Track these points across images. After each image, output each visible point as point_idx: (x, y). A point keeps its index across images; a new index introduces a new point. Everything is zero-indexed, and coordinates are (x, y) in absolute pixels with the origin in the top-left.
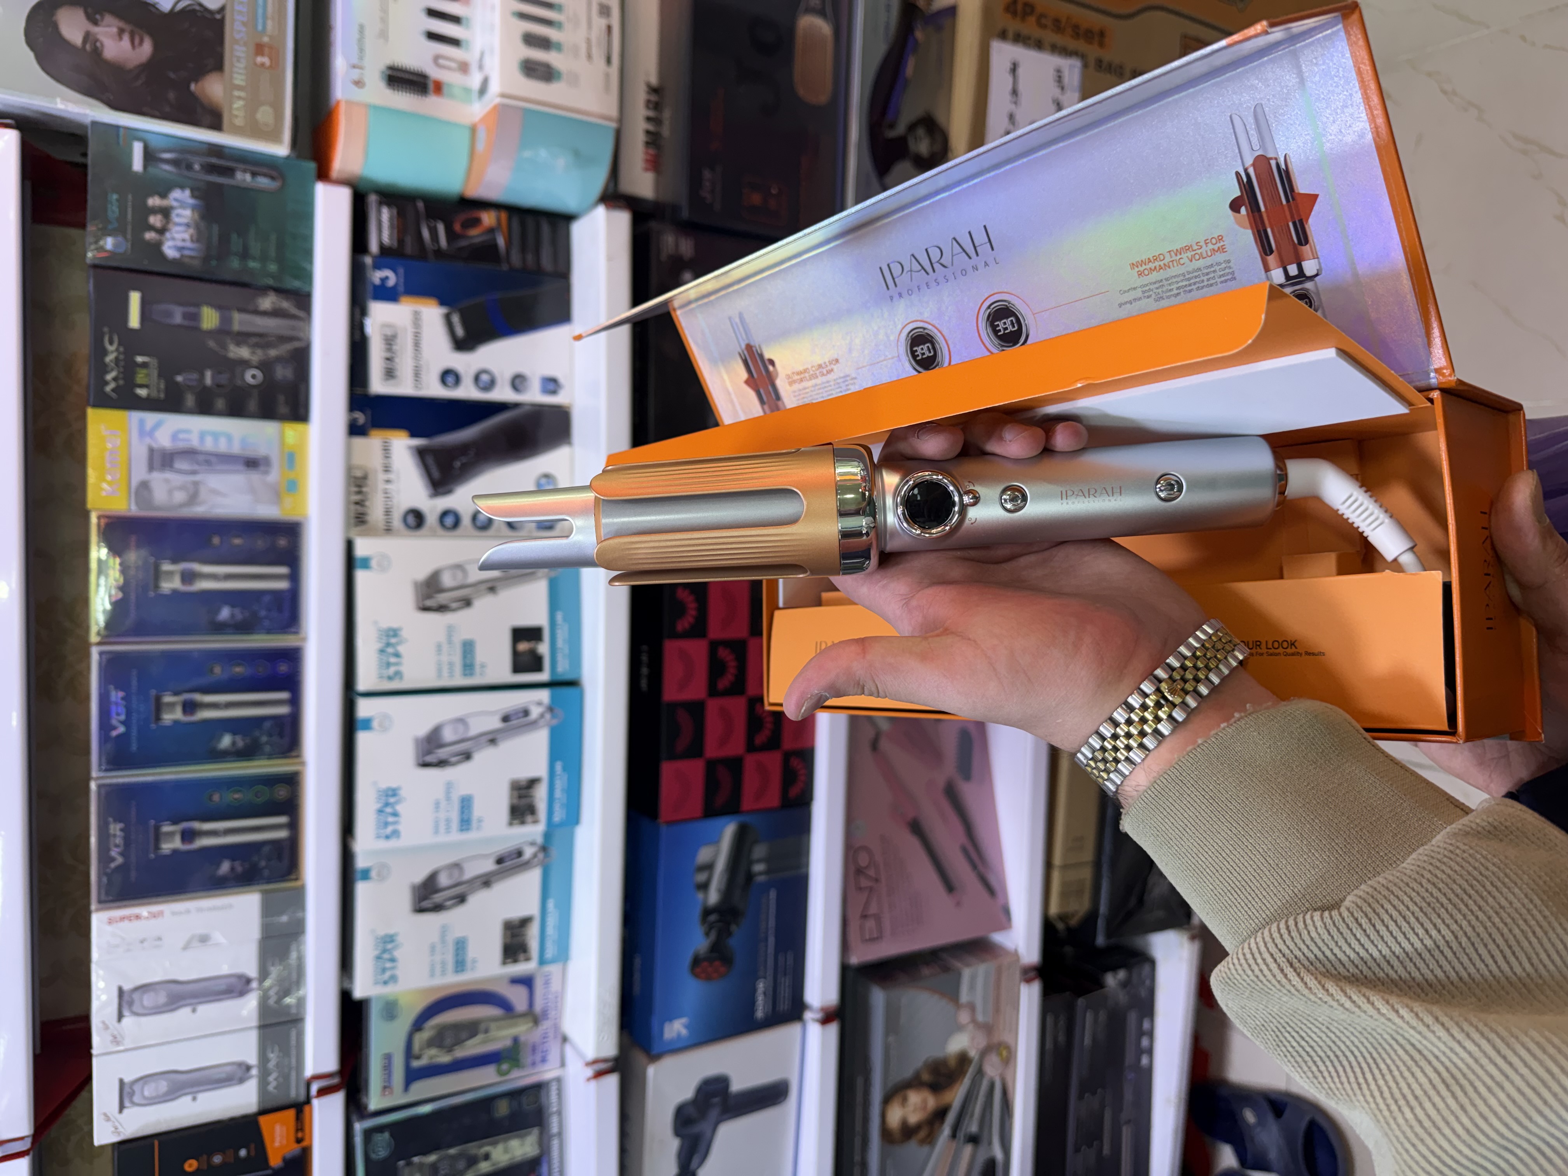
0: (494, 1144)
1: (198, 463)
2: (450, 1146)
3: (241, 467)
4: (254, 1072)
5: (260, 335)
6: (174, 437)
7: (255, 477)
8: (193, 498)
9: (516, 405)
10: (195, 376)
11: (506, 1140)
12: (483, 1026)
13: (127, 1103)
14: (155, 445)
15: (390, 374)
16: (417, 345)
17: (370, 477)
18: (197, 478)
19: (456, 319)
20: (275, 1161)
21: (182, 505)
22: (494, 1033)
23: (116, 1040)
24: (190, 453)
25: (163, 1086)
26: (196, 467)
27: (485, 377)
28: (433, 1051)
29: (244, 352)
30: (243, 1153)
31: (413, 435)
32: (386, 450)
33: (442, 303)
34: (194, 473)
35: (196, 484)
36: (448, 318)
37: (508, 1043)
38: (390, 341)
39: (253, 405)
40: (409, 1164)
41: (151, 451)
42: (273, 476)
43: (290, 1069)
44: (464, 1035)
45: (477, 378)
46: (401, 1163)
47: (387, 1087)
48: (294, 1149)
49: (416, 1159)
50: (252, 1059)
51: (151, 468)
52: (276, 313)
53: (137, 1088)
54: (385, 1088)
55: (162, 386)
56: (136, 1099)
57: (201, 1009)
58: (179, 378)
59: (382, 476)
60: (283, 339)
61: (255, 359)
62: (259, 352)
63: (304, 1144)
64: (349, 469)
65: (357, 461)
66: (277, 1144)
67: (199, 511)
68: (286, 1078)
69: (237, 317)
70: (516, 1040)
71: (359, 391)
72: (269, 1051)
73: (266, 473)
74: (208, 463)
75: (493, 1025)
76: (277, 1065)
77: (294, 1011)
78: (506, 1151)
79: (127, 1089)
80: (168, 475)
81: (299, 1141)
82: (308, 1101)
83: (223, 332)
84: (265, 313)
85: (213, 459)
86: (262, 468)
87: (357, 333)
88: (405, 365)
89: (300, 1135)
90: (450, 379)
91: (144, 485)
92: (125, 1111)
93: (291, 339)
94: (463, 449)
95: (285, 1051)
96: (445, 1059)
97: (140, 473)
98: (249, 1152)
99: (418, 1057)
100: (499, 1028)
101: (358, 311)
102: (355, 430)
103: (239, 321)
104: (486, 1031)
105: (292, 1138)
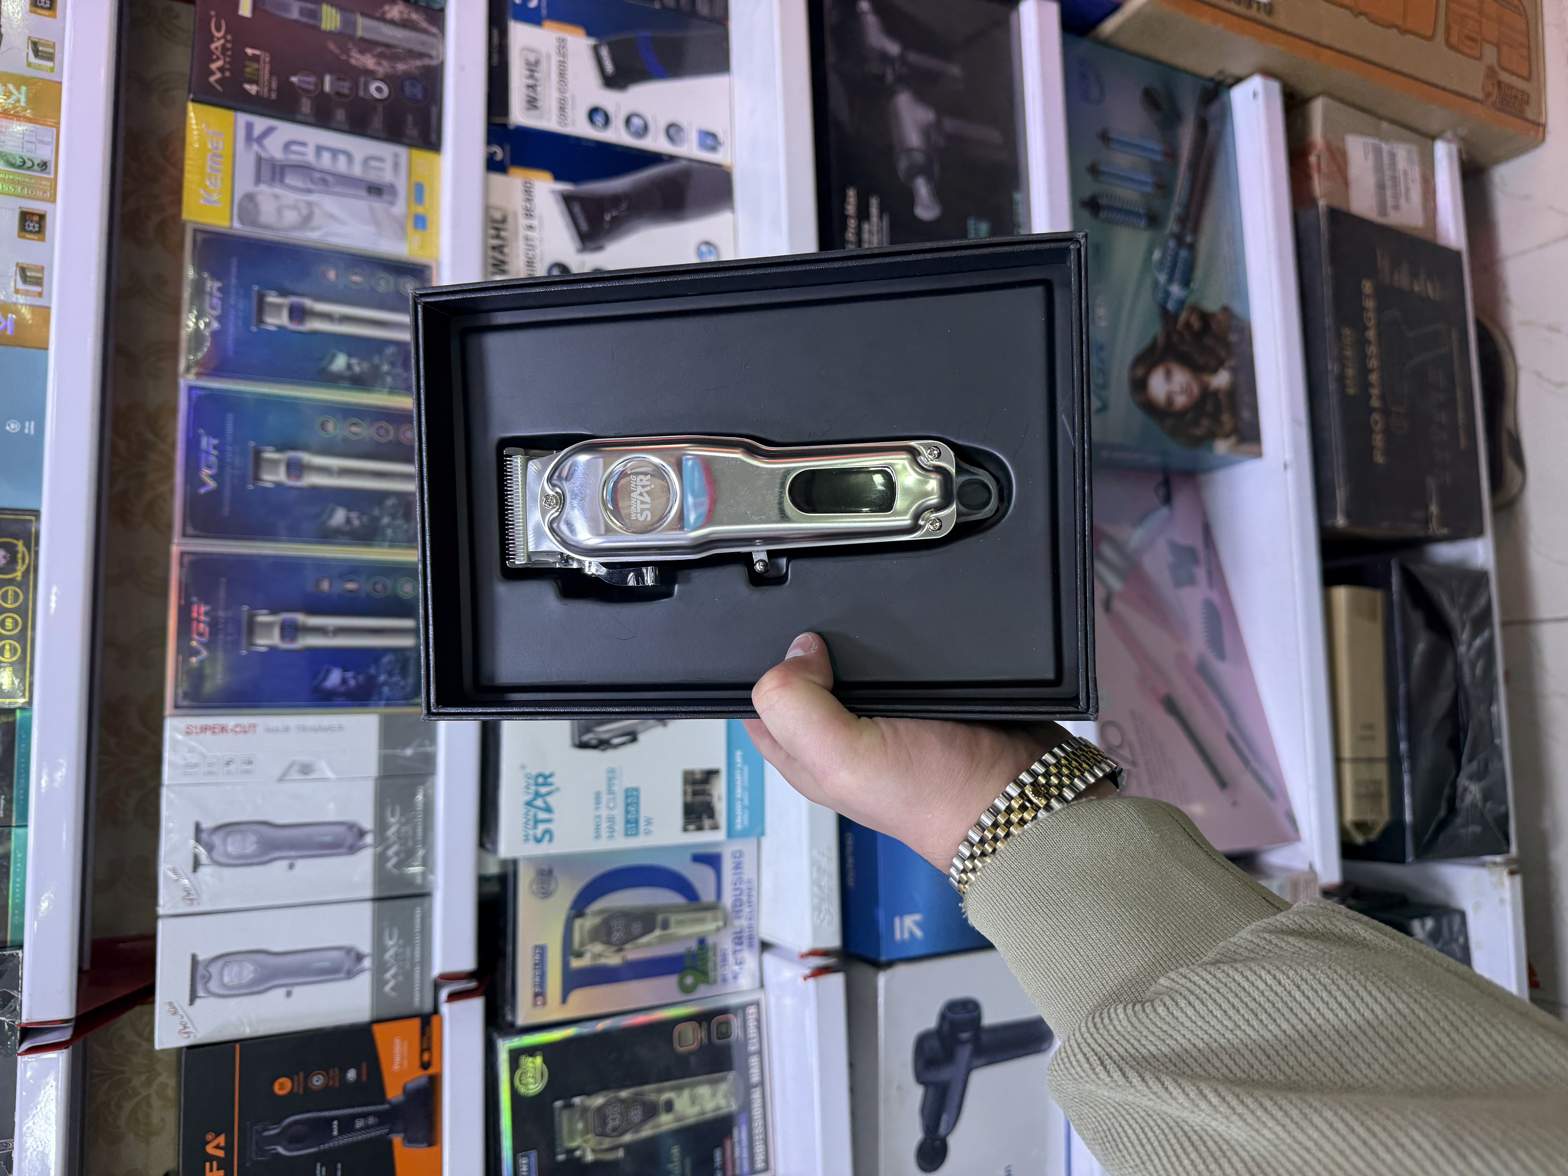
0: (679, 1089)
1: (312, 181)
2: (622, 1087)
3: (363, 193)
4: (367, 963)
5: (387, 46)
6: (287, 146)
7: (378, 205)
8: (306, 221)
9: (672, 158)
10: (312, 79)
11: (693, 1086)
12: (660, 918)
13: (201, 992)
14: (263, 154)
15: (532, 103)
16: (562, 75)
17: (510, 220)
18: (313, 198)
19: (605, 52)
20: (394, 1093)
21: (293, 228)
22: (673, 930)
23: (189, 896)
24: (304, 169)
25: (248, 971)
26: (310, 186)
27: (636, 121)
28: (598, 948)
29: (369, 62)
30: (351, 1075)
31: (558, 177)
32: (528, 191)
33: (590, 33)
34: (309, 191)
35: (310, 204)
36: (596, 49)
37: (693, 945)
38: (532, 67)
39: (377, 122)
40: (569, 1106)
41: (259, 160)
42: (400, 208)
43: (413, 965)
44: (637, 928)
45: (628, 121)
46: (558, 1104)
47: (540, 994)
48: (418, 1077)
49: (577, 1100)
50: (365, 946)
51: (258, 180)
52: (405, 24)
53: (214, 969)
54: (536, 995)
55: (274, 85)
56: (213, 986)
57: (300, 864)
58: (294, 79)
59: (523, 221)
60: (412, 54)
61: (381, 71)
62: (385, 63)
63: (431, 1071)
64: (487, 208)
65: (496, 200)
66: (396, 1067)
67: (312, 236)
68: (408, 976)
69: (361, 22)
70: (702, 942)
71: (498, 120)
72: (387, 933)
73: (392, 203)
74: (324, 181)
75: (673, 918)
76: (396, 956)
77: (419, 881)
78: (693, 1101)
79: (201, 970)
80: (278, 191)
81: (425, 1066)
82: (436, 1011)
83: (344, 37)
84: (392, 22)
85: (330, 178)
86: (385, 197)
87: (496, 57)
88: (550, 97)
89: (426, 1057)
90: (599, 119)
91: (250, 198)
92: (198, 1002)
93: (421, 55)
94: (615, 200)
95: (407, 938)
96: (613, 960)
97: (245, 184)
98: (359, 1074)
99: (579, 955)
100: (681, 923)
101: (495, 33)
102: (493, 166)
103: (363, 26)
104: (665, 926)
105: (417, 1063)
